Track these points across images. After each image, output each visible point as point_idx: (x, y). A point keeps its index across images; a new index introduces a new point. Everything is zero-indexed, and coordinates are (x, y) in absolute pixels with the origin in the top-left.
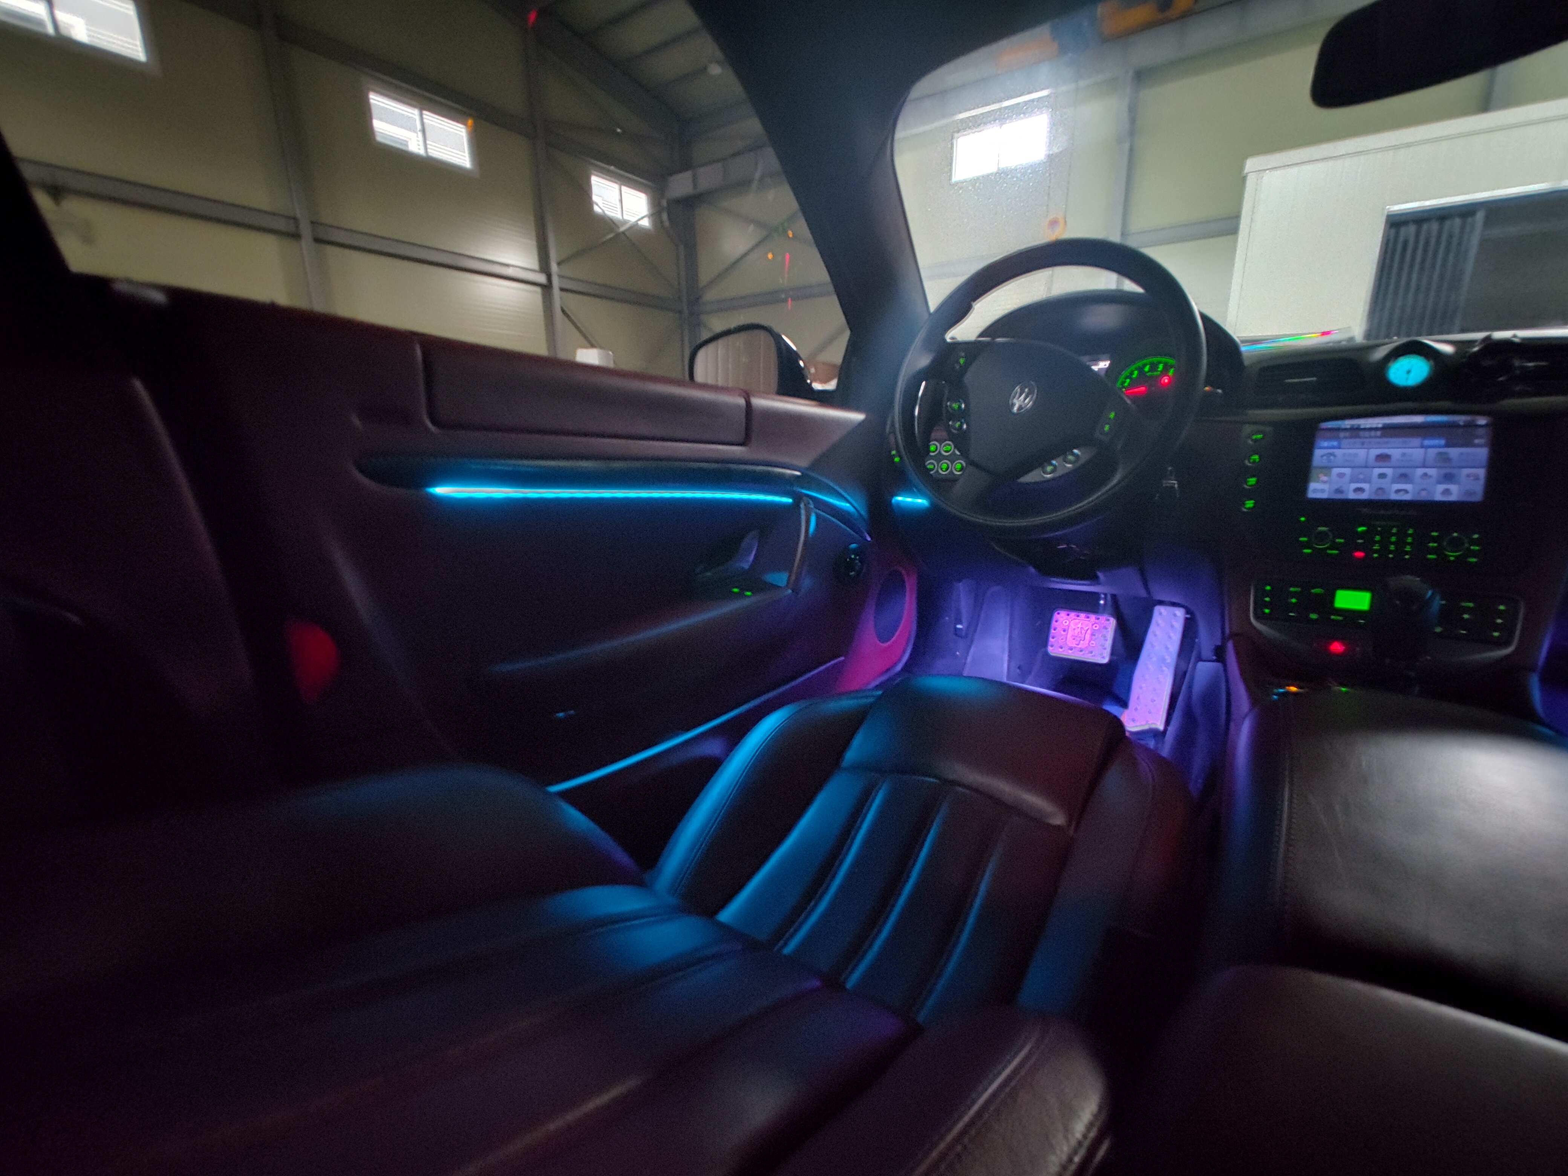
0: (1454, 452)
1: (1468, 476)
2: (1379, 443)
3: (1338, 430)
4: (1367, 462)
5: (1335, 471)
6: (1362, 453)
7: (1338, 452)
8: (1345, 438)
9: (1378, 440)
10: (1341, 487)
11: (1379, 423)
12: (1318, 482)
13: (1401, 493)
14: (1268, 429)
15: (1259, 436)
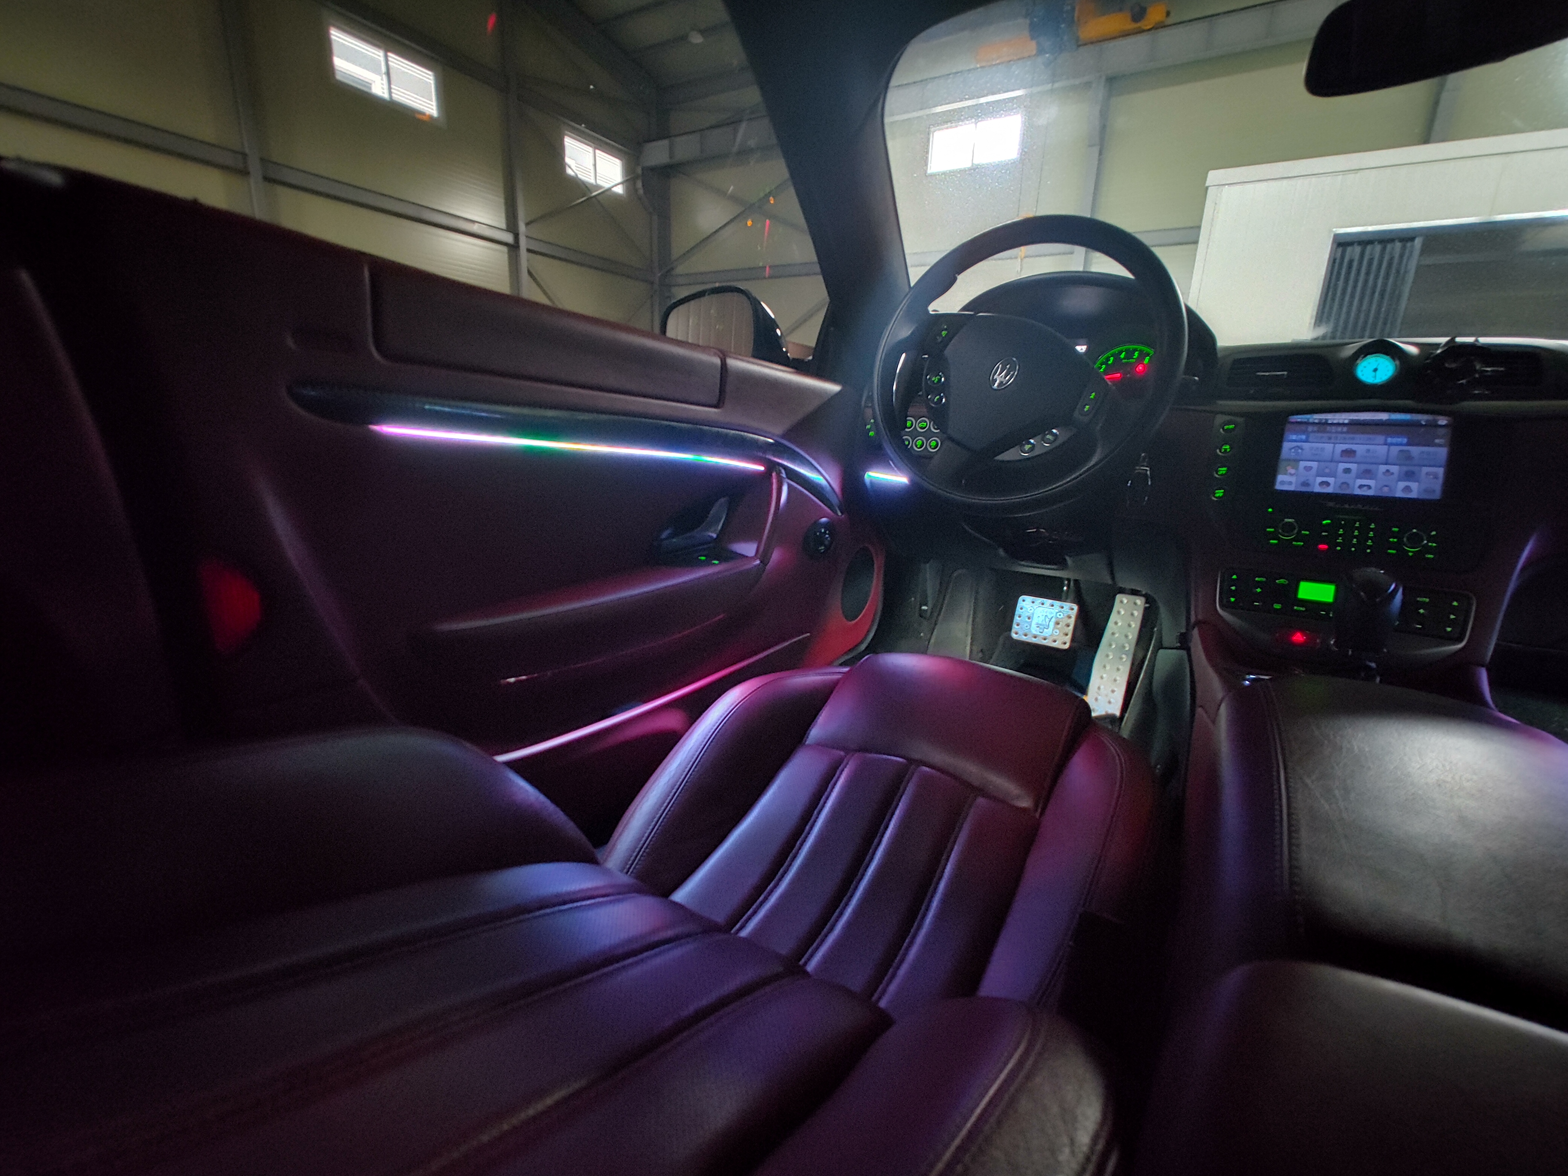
0: (1415, 450)
1: (1427, 474)
2: (1345, 439)
3: (1307, 423)
4: (1333, 456)
5: (1302, 464)
6: (1329, 447)
7: (1306, 445)
8: (1313, 432)
9: (1344, 435)
10: (1307, 480)
11: (1346, 419)
12: (1285, 474)
13: (1365, 488)
14: (1240, 420)
15: (1231, 427)
